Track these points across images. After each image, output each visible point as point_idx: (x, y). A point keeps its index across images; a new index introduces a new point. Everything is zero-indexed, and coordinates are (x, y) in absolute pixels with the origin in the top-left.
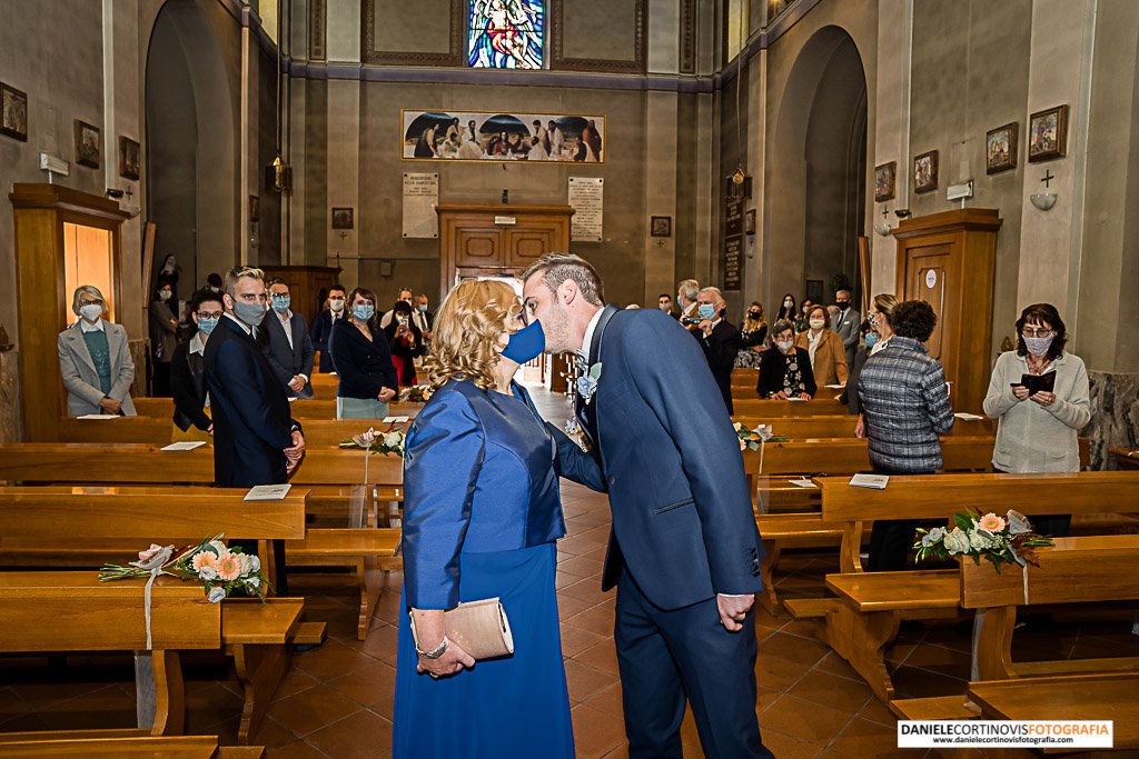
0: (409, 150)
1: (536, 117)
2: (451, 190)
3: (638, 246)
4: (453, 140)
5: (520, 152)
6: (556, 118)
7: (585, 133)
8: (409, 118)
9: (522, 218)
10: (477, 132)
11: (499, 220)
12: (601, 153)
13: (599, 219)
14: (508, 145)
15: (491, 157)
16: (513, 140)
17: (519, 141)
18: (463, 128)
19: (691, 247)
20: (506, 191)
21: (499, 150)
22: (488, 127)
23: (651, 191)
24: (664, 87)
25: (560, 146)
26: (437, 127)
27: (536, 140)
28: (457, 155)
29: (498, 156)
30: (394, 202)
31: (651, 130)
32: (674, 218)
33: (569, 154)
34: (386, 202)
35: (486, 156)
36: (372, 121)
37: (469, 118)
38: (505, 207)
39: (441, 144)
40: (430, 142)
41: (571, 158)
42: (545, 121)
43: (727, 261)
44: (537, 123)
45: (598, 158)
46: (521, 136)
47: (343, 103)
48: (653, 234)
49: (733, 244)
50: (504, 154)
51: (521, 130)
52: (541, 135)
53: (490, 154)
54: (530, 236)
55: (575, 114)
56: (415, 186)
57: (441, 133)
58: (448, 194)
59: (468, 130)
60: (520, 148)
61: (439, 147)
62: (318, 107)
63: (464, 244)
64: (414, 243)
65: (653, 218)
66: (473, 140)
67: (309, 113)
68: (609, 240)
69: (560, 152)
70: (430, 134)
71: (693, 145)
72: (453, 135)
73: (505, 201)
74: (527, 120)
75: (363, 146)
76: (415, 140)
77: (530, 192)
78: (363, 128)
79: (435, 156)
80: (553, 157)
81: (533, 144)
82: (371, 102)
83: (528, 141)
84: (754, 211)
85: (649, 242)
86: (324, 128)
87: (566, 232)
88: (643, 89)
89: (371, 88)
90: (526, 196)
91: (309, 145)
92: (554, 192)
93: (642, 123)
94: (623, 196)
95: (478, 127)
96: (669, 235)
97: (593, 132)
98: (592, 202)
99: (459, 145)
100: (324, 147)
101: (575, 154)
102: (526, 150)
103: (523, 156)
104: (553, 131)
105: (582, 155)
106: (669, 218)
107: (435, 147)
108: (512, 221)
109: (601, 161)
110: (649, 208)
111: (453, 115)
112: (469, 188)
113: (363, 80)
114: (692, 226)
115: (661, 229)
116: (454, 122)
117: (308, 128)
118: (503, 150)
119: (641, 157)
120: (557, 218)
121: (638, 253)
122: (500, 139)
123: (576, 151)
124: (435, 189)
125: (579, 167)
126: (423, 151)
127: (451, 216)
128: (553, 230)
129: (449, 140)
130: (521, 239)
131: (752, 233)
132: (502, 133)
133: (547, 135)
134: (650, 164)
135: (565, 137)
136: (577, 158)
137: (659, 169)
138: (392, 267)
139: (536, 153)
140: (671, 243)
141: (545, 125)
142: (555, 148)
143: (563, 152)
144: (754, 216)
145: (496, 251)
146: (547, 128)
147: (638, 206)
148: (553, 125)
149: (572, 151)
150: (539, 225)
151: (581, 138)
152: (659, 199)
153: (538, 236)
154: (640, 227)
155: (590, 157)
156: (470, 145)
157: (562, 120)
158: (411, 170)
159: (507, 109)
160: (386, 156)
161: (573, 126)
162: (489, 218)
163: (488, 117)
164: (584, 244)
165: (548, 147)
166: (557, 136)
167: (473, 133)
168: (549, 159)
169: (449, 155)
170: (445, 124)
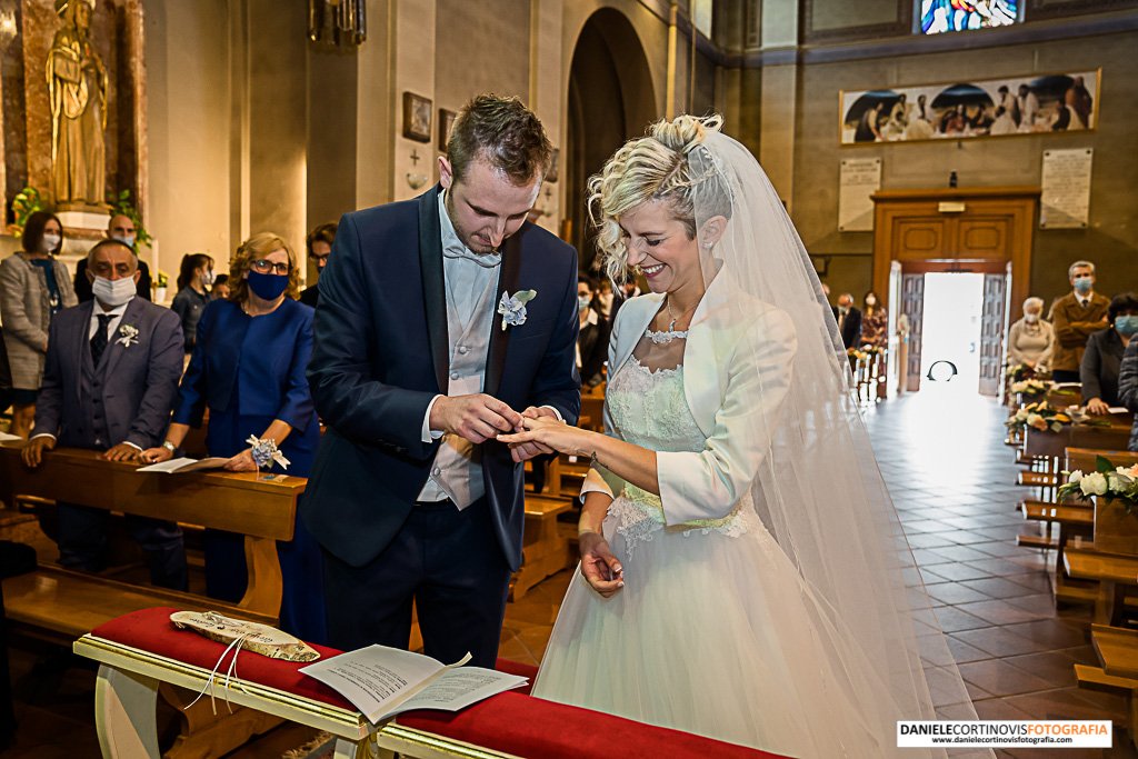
0: (849, 135)
1: (1003, 83)
2: (894, 176)
4: (898, 119)
5: (981, 126)
6: (1029, 81)
7: (1070, 94)
8: (848, 100)
9: (972, 204)
10: (927, 108)
11: (945, 207)
12: (1091, 117)
13: (1084, 199)
14: (966, 119)
15: (945, 136)
16: (971, 113)
17: (979, 114)
18: (911, 106)
20: (954, 176)
21: (954, 127)
22: (940, 102)
25: (1034, 115)
26: (880, 106)
27: (1002, 110)
28: (903, 137)
29: (953, 134)
30: (830, 192)
33: (1046, 123)
34: (822, 194)
35: (938, 135)
36: (808, 106)
37: (918, 95)
38: (953, 191)
39: (884, 124)
40: (872, 123)
41: (1048, 128)
42: (1014, 87)
44: (1004, 90)
45: (1086, 124)
46: (983, 107)
47: (778, 87)
50: (961, 130)
51: (984, 100)
52: (1009, 102)
53: (943, 131)
54: (983, 224)
55: (1056, 70)
56: (855, 173)
57: (885, 113)
58: (891, 181)
59: (917, 107)
60: (981, 121)
61: (883, 129)
62: (751, 99)
63: (902, 234)
64: (850, 236)
66: (923, 117)
67: (743, 104)
68: (1097, 225)
69: (1033, 122)
70: (872, 116)
72: (899, 115)
73: (953, 185)
74: (991, 88)
75: (798, 135)
76: (856, 123)
77: (991, 172)
78: (799, 115)
79: (878, 140)
80: (1024, 129)
81: (998, 116)
82: (808, 86)
83: (992, 112)
86: (758, 118)
87: (1033, 217)
89: (809, 72)
90: (987, 178)
92: (1027, 171)
94: (1121, 168)
95: (929, 102)
97: (1082, 91)
98: (1075, 180)
99: (906, 124)
101: (1053, 122)
102: (988, 123)
103: (983, 130)
104: (1024, 96)
107: (878, 128)
108: (960, 207)
109: (1091, 127)
111: (899, 92)
112: (920, 172)
113: (800, 64)
116: (902, 99)
117: (742, 120)
118: (959, 125)
120: (1020, 202)
122: (956, 114)
123: (1056, 118)
124: (877, 176)
125: (1060, 134)
126: (864, 136)
127: (888, 206)
128: (1012, 216)
129: (894, 120)
130: (972, 229)
132: (959, 106)
133: (1016, 103)
135: (1041, 102)
136: (1056, 127)
138: (827, 264)
139: (1001, 126)
141: (1014, 90)
142: (1026, 118)
143: (1038, 121)
145: (940, 243)
146: (1016, 93)
148: (1025, 90)
149: (1049, 119)
150: (994, 211)
151: (1063, 102)
153: (992, 224)
155: (1075, 123)
156: (919, 120)
157: (1038, 82)
158: (850, 156)
159: (964, 77)
160: (823, 143)
161: (1052, 88)
162: (930, 205)
163: (940, 90)
164: (1061, 231)
165: (1017, 117)
166: (1029, 104)
167: (922, 107)
168: (1019, 131)
169: (893, 138)
170: (890, 103)
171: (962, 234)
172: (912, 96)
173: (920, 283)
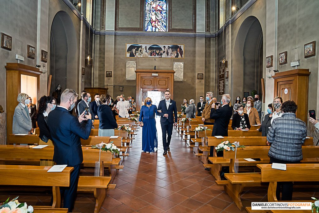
0: (128, 55)
1: (164, 45)
2: (140, 66)
3: (194, 82)
4: (140, 52)
5: (160, 55)
6: (170, 46)
7: (178, 49)
8: (128, 46)
9: (160, 74)
10: (147, 49)
11: (153, 74)
12: (183, 55)
13: (182, 74)
14: (156, 53)
15: (151, 57)
16: (157, 52)
17: (159, 52)
18: (143, 49)
19: (209, 82)
20: (155, 67)
21: (153, 55)
22: (150, 48)
23: (197, 66)
24: (201, 36)
25: (171, 54)
26: (136, 48)
27: (164, 52)
28: (142, 56)
29: (153, 56)
30: (124, 70)
31: (197, 48)
32: (204, 74)
34: (122, 70)
35: (150, 56)
36: (118, 47)
37: (145, 46)
38: (155, 71)
40: (134, 53)
41: (174, 57)
43: (220, 86)
44: (164, 47)
45: (182, 57)
46: (160, 50)
47: (110, 42)
48: (198, 79)
49: (221, 81)
50: (155, 56)
52: (166, 50)
53: (151, 56)
54: (162, 79)
55: (175, 44)
56: (130, 65)
59: (145, 49)
60: (160, 54)
61: (136, 54)
62: (102, 43)
63: (143, 81)
64: (129, 81)
65: (198, 74)
66: (146, 52)
67: (100, 45)
68: (185, 80)
69: (171, 55)
70: (134, 50)
71: (210, 53)
72: (141, 50)
73: (155, 69)
74: (162, 46)
75: (115, 54)
76: (130, 52)
77: (162, 66)
78: (115, 49)
79: (135, 57)
80: (169, 57)
81: (163, 53)
82: (117, 41)
83: (162, 52)
84: (228, 71)
85: (197, 81)
86: (104, 49)
87: (173, 78)
88: (195, 37)
89: (117, 38)
91: (100, 54)
92: (169, 67)
93: (195, 47)
94: (189, 67)
96: (203, 79)
97: (181, 49)
98: (180, 70)
99: (142, 53)
100: (104, 54)
101: (175, 56)
102: (161, 54)
103: (160, 56)
104: (169, 49)
105: (177, 56)
106: (203, 74)
107: (135, 54)
108: (157, 75)
109: (183, 57)
110: (197, 71)
111: (140, 45)
112: (145, 65)
113: (115, 35)
114: (209, 76)
115: (200, 77)
116: (141, 47)
117: (100, 49)
118: (155, 55)
119: (194, 56)
120: (170, 74)
121: (193, 84)
122: (154, 52)
123: (176, 55)
124: (135, 66)
125: (177, 59)
126: (132, 55)
127: (139, 73)
128: (169, 77)
129: (139, 52)
130: (160, 80)
131: (227, 78)
132: (154, 50)
133: (167, 50)
134: (197, 58)
135: (172, 51)
136: (176, 57)
137: (200, 60)
138: (123, 88)
139: (164, 55)
140: (203, 81)
141: (167, 47)
142: (169, 54)
144: (228, 73)
146: (167, 48)
147: (193, 70)
150: (164, 76)
151: (177, 51)
152: (200, 68)
153: (164, 79)
154: (194, 76)
155: (180, 56)
156: (145, 53)
157: (172, 46)
158: (129, 60)
159: (156, 43)
160: (122, 56)
161: (175, 48)
162: (150, 74)
163: (150, 45)
164: (178, 82)
165: (168, 54)
168: (168, 57)
169: (139, 56)
170: (138, 47)
172: (144, 46)
173: (146, 93)
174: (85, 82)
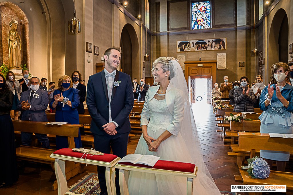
0: (179, 50)
1: (209, 40)
2: (188, 58)
3: (236, 69)
4: (189, 47)
5: (205, 48)
6: (213, 40)
7: (221, 42)
8: (178, 43)
9: (204, 64)
10: (194, 44)
11: (199, 65)
12: (225, 47)
13: (225, 63)
14: (202, 47)
15: (198, 50)
16: (203, 46)
17: (204, 46)
18: (191, 44)
19: (250, 69)
20: (200, 59)
21: (200, 48)
22: (197, 43)
23: (238, 55)
24: (242, 29)
25: (215, 46)
27: (209, 45)
28: (190, 50)
29: (199, 50)
31: (238, 40)
32: (245, 62)
33: (217, 48)
36: (170, 44)
37: (192, 42)
38: (200, 62)
39: (186, 48)
40: (183, 48)
41: (218, 49)
42: (211, 41)
43: (259, 72)
44: (209, 41)
45: (224, 48)
46: (205, 45)
47: (164, 40)
48: (239, 66)
49: (260, 68)
50: (201, 49)
51: (205, 43)
52: (210, 44)
53: (198, 49)
54: (206, 68)
55: (218, 38)
56: (180, 58)
57: (186, 45)
58: (188, 59)
59: (192, 44)
60: (205, 47)
61: (186, 49)
62: (158, 42)
63: (190, 70)
65: (239, 62)
66: (193, 46)
67: (157, 43)
68: (228, 68)
69: (215, 48)
70: (183, 46)
71: (250, 43)
72: (189, 46)
73: (200, 60)
74: (206, 41)
75: (168, 50)
76: (180, 47)
77: (207, 58)
78: (168, 46)
79: (185, 51)
80: (213, 49)
81: (208, 46)
82: (170, 40)
83: (207, 46)
85: (238, 68)
86: (160, 46)
87: (215, 67)
88: (236, 30)
89: (170, 37)
90: (207, 59)
91: (157, 50)
92: (214, 57)
93: (236, 39)
94: (231, 57)
95: (194, 43)
96: (244, 66)
97: (223, 42)
98: (223, 59)
99: (190, 48)
100: (160, 51)
101: (218, 48)
102: (206, 48)
103: (205, 49)
104: (213, 43)
106: (244, 62)
107: (185, 49)
108: (202, 65)
109: (225, 49)
110: (238, 60)
111: (188, 41)
112: (194, 58)
113: (168, 35)
114: (250, 64)
115: (241, 66)
116: (189, 43)
117: (157, 47)
118: (201, 48)
119: (236, 47)
120: (212, 64)
121: (235, 71)
122: (200, 46)
123: (219, 47)
124: (185, 58)
125: (220, 50)
126: (182, 50)
127: (187, 65)
128: (212, 67)
129: (188, 47)
130: (204, 69)
131: (264, 65)
132: (200, 44)
133: (211, 44)
134: (238, 49)
135: (216, 44)
136: (219, 49)
137: (241, 50)
139: (209, 48)
140: (244, 69)
142: (213, 47)
143: (215, 47)
144: (264, 60)
145: (198, 73)
147: (235, 59)
148: (213, 41)
149: (218, 47)
150: (208, 66)
151: (220, 44)
152: (241, 57)
153: (208, 68)
154: (236, 65)
155: (222, 48)
156: (193, 47)
157: (215, 40)
158: (179, 54)
159: (201, 39)
160: (174, 52)
161: (218, 41)
162: (196, 64)
163: (197, 41)
164: (221, 70)
165: (212, 47)
166: (214, 44)
167: (193, 45)
168: (212, 50)
169: (188, 51)
170: (187, 43)
171: (202, 70)
172: (191, 42)
173: (194, 80)
174: (146, 73)
